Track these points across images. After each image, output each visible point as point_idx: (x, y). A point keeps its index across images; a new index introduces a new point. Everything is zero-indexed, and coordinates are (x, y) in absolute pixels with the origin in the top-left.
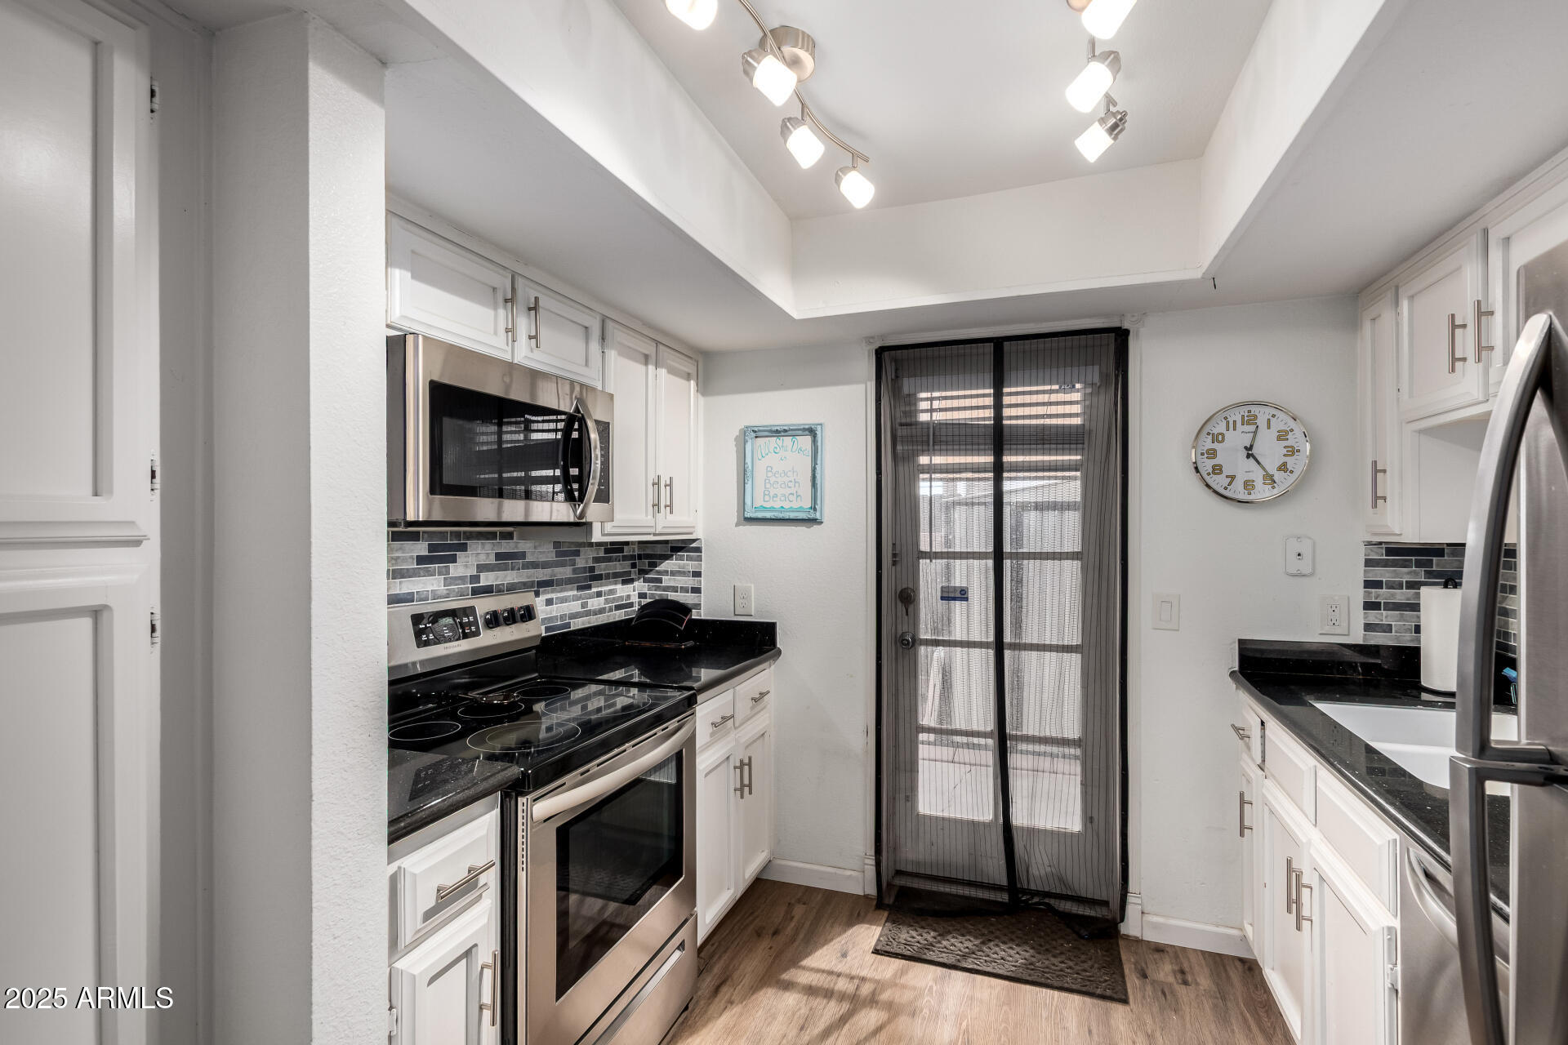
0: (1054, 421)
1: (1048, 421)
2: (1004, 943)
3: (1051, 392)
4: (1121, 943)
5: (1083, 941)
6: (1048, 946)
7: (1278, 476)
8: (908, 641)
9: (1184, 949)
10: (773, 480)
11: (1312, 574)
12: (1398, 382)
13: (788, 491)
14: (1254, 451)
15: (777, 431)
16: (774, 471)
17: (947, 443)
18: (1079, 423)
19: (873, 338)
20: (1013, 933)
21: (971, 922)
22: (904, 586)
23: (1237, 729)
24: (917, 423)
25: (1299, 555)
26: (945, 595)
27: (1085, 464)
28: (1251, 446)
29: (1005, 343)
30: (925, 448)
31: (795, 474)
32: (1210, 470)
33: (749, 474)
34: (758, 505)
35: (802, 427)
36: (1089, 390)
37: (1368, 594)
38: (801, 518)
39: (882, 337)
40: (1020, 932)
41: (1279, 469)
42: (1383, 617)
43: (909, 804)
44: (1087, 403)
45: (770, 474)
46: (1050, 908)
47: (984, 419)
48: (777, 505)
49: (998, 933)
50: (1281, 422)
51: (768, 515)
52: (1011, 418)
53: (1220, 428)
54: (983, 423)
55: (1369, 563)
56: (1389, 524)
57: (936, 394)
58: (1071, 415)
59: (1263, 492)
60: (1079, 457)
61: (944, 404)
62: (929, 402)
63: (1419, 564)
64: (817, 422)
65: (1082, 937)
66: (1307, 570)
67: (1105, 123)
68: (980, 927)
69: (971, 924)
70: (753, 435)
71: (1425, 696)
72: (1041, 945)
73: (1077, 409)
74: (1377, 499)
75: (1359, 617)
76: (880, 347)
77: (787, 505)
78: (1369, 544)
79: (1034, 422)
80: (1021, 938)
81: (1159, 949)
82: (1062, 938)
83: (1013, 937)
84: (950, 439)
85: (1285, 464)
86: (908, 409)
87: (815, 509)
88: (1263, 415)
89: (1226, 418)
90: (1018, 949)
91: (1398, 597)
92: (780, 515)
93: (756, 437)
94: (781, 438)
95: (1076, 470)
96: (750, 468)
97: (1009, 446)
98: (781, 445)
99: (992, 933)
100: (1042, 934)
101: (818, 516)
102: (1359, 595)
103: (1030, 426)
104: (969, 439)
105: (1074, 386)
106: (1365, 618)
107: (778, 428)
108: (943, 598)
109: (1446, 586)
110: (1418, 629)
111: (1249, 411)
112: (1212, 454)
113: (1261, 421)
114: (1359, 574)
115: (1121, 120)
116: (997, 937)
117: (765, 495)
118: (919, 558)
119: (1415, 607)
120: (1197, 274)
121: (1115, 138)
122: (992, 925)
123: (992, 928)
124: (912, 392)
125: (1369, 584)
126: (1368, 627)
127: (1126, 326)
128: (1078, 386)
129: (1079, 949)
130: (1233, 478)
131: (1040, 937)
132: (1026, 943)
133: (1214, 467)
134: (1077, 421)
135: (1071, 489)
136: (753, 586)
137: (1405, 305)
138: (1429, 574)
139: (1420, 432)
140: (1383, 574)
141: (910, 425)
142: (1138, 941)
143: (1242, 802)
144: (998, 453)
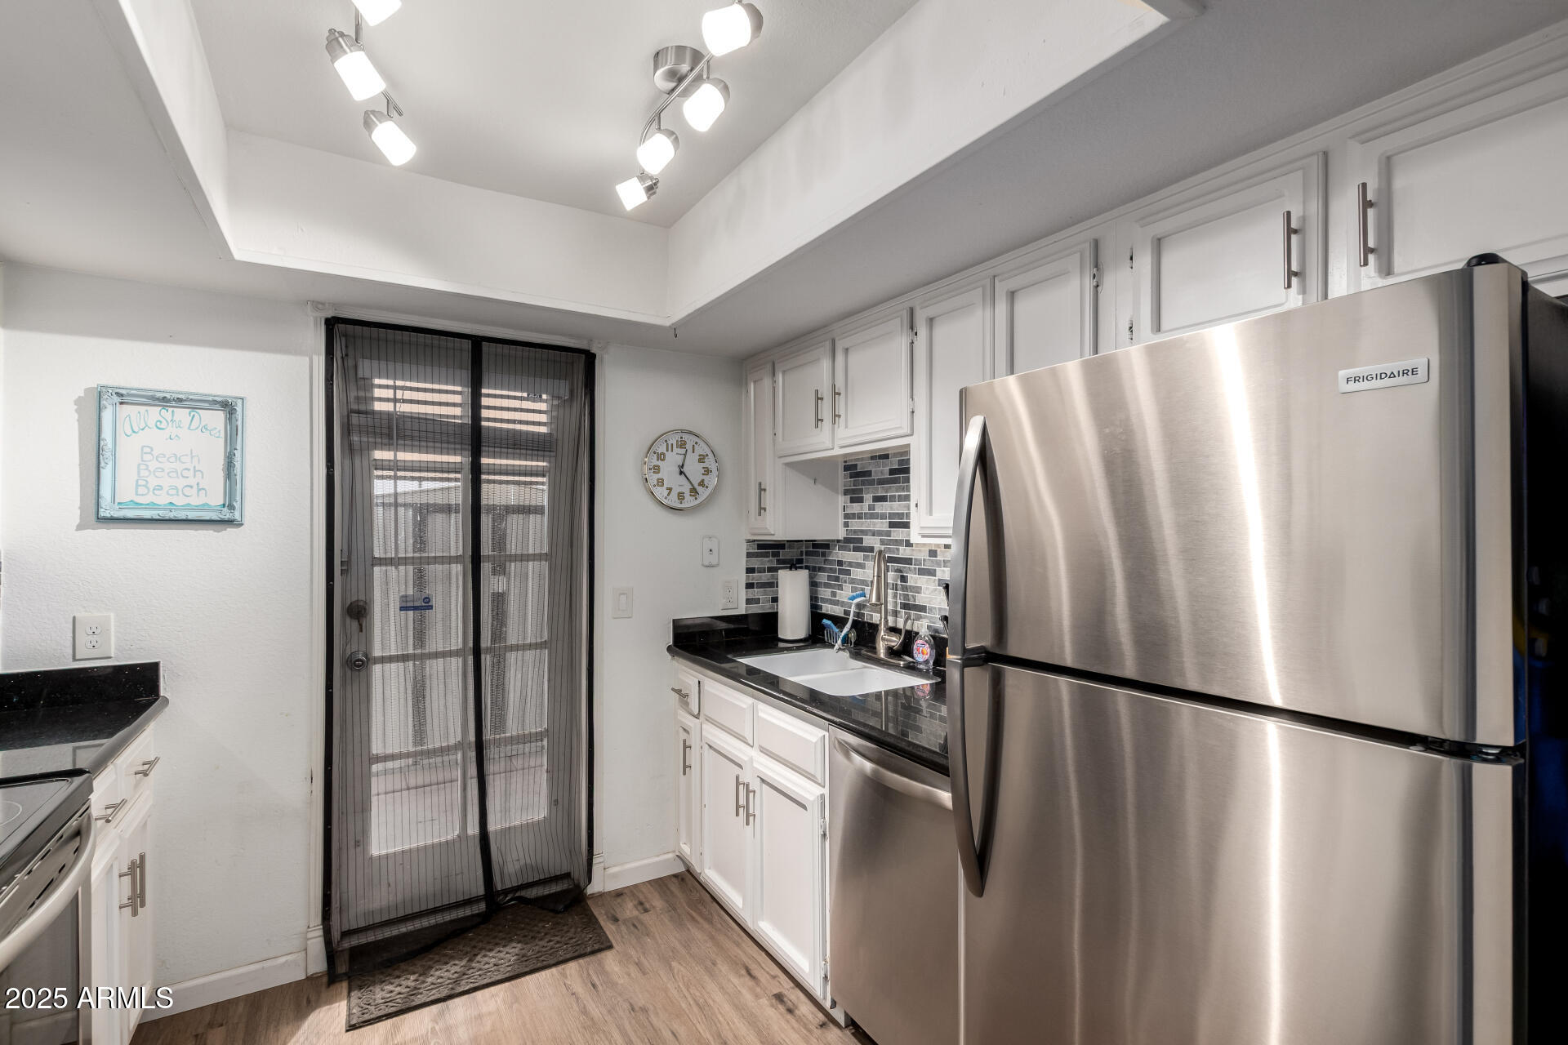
0: (524, 428)
1: (518, 427)
2: (491, 950)
3: (521, 399)
4: (589, 902)
5: (560, 915)
6: (531, 934)
7: (699, 489)
8: (361, 660)
9: (636, 886)
10: (153, 465)
11: (718, 565)
12: (774, 428)
13: (186, 482)
14: (685, 469)
15: (164, 399)
16: (155, 453)
17: (412, 438)
18: (546, 431)
19: (323, 304)
20: (495, 937)
21: (449, 947)
22: (354, 599)
23: (679, 692)
24: (373, 412)
25: (711, 550)
26: (404, 605)
27: (552, 471)
28: (683, 465)
29: (484, 343)
30: (385, 441)
31: (195, 460)
32: (655, 483)
33: (107, 454)
34: (126, 499)
35: (210, 399)
36: (556, 402)
37: (748, 577)
38: (208, 518)
39: (334, 305)
40: (501, 934)
41: (699, 485)
42: (756, 593)
43: (359, 849)
44: (554, 414)
45: (147, 457)
46: (522, 900)
47: (454, 417)
48: (163, 500)
49: (480, 945)
50: (702, 449)
51: (147, 514)
52: (489, 420)
53: (662, 449)
54: (453, 421)
55: (749, 555)
56: (768, 526)
57: (399, 383)
58: (539, 424)
59: (689, 502)
60: (545, 464)
61: (408, 395)
62: (392, 391)
63: (774, 555)
64: (234, 395)
65: (557, 912)
66: (714, 562)
67: (644, 182)
68: (461, 947)
69: (451, 949)
70: (117, 399)
71: (781, 645)
72: (525, 936)
73: (543, 418)
74: (762, 509)
75: (743, 594)
76: (333, 318)
77: (180, 501)
78: (748, 541)
79: (505, 426)
80: (504, 939)
81: (619, 894)
82: (541, 921)
83: (497, 940)
84: (416, 434)
85: (703, 481)
86: (361, 394)
87: (231, 507)
88: (690, 440)
89: (666, 441)
90: (507, 949)
91: (763, 578)
92: (171, 515)
93: (121, 403)
94: (170, 410)
95: (544, 476)
96: (110, 445)
97: (487, 449)
98: (169, 420)
99: (475, 947)
100: (523, 926)
101: (237, 516)
102: (742, 578)
103: (501, 429)
104: (438, 436)
105: (541, 396)
106: (747, 594)
107: (168, 396)
108: (402, 609)
109: (791, 569)
110: (775, 600)
111: (682, 438)
112: (657, 469)
113: (689, 446)
114: (743, 563)
115: (655, 184)
116: (481, 949)
117: (137, 485)
118: (373, 565)
119: (773, 585)
120: (667, 323)
121: (649, 198)
122: (471, 940)
123: (473, 943)
124: (367, 375)
125: (750, 570)
126: (748, 601)
127: (593, 350)
128: (544, 397)
129: (558, 924)
130: (670, 489)
131: (523, 929)
132: (511, 941)
133: (658, 480)
134: (543, 430)
135: (540, 493)
136: (112, 615)
137: (780, 377)
138: (779, 562)
139: (787, 464)
140: (756, 563)
141: (366, 413)
142: (601, 895)
143: (685, 747)
144: (476, 454)
